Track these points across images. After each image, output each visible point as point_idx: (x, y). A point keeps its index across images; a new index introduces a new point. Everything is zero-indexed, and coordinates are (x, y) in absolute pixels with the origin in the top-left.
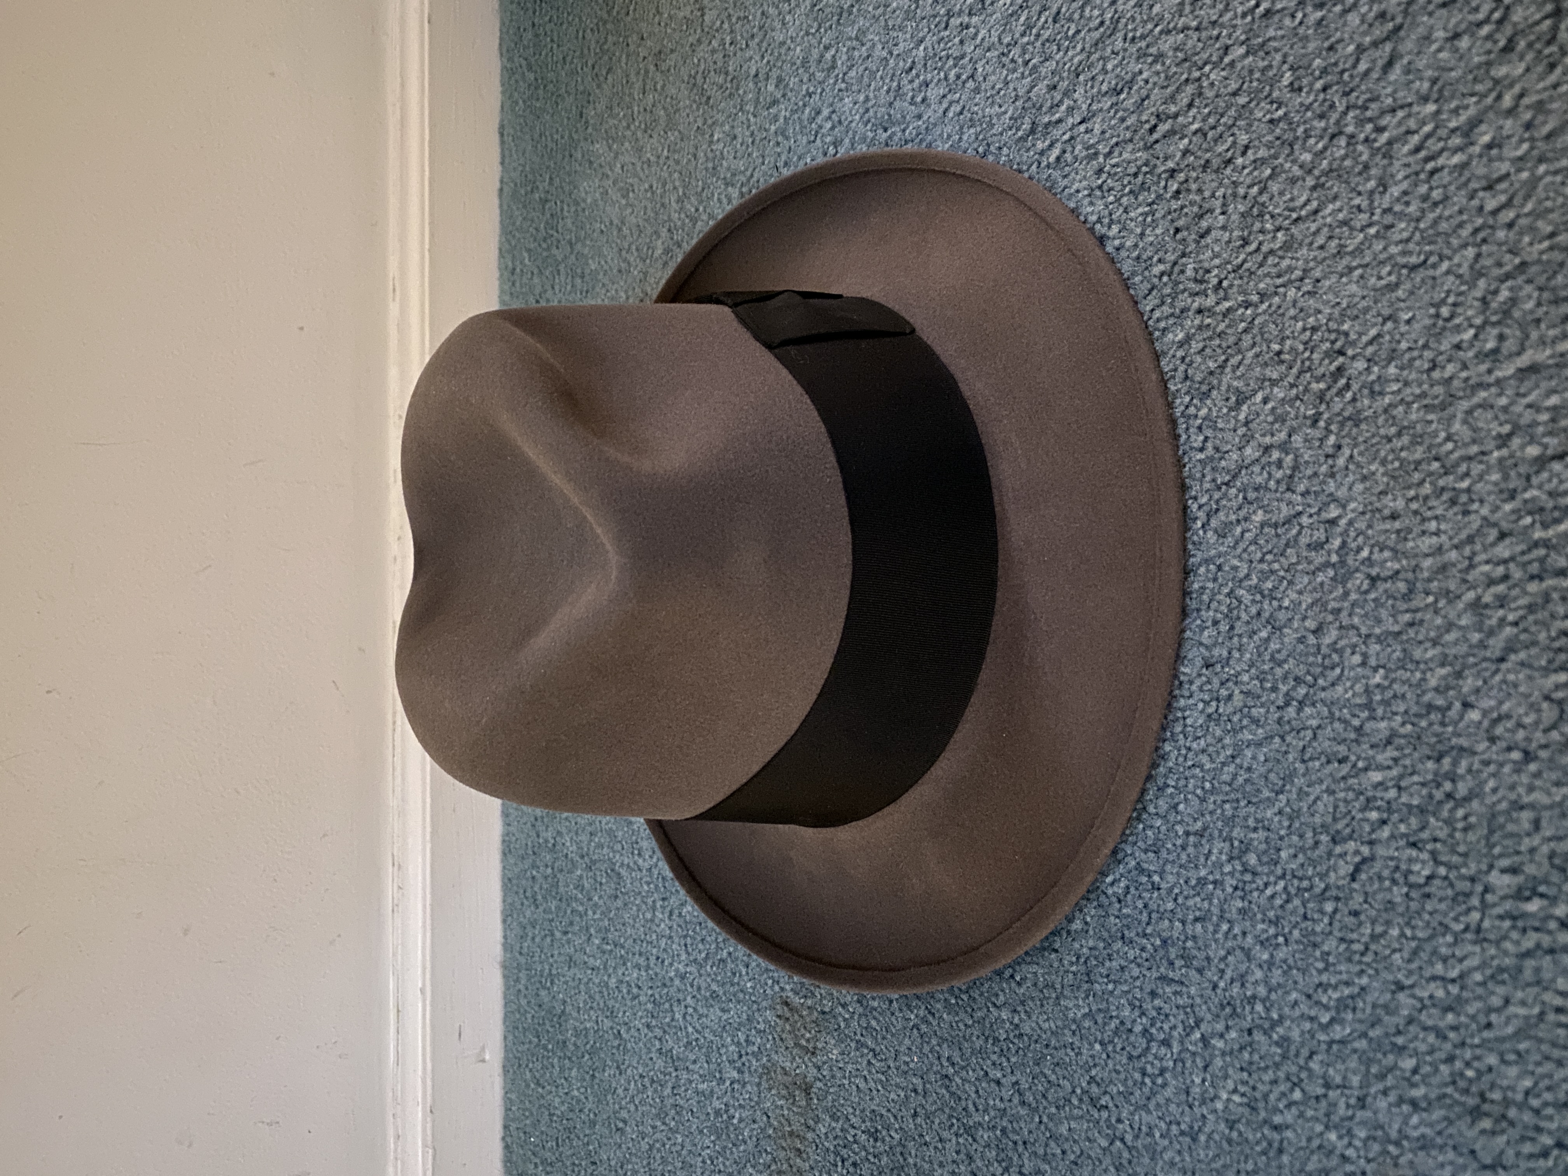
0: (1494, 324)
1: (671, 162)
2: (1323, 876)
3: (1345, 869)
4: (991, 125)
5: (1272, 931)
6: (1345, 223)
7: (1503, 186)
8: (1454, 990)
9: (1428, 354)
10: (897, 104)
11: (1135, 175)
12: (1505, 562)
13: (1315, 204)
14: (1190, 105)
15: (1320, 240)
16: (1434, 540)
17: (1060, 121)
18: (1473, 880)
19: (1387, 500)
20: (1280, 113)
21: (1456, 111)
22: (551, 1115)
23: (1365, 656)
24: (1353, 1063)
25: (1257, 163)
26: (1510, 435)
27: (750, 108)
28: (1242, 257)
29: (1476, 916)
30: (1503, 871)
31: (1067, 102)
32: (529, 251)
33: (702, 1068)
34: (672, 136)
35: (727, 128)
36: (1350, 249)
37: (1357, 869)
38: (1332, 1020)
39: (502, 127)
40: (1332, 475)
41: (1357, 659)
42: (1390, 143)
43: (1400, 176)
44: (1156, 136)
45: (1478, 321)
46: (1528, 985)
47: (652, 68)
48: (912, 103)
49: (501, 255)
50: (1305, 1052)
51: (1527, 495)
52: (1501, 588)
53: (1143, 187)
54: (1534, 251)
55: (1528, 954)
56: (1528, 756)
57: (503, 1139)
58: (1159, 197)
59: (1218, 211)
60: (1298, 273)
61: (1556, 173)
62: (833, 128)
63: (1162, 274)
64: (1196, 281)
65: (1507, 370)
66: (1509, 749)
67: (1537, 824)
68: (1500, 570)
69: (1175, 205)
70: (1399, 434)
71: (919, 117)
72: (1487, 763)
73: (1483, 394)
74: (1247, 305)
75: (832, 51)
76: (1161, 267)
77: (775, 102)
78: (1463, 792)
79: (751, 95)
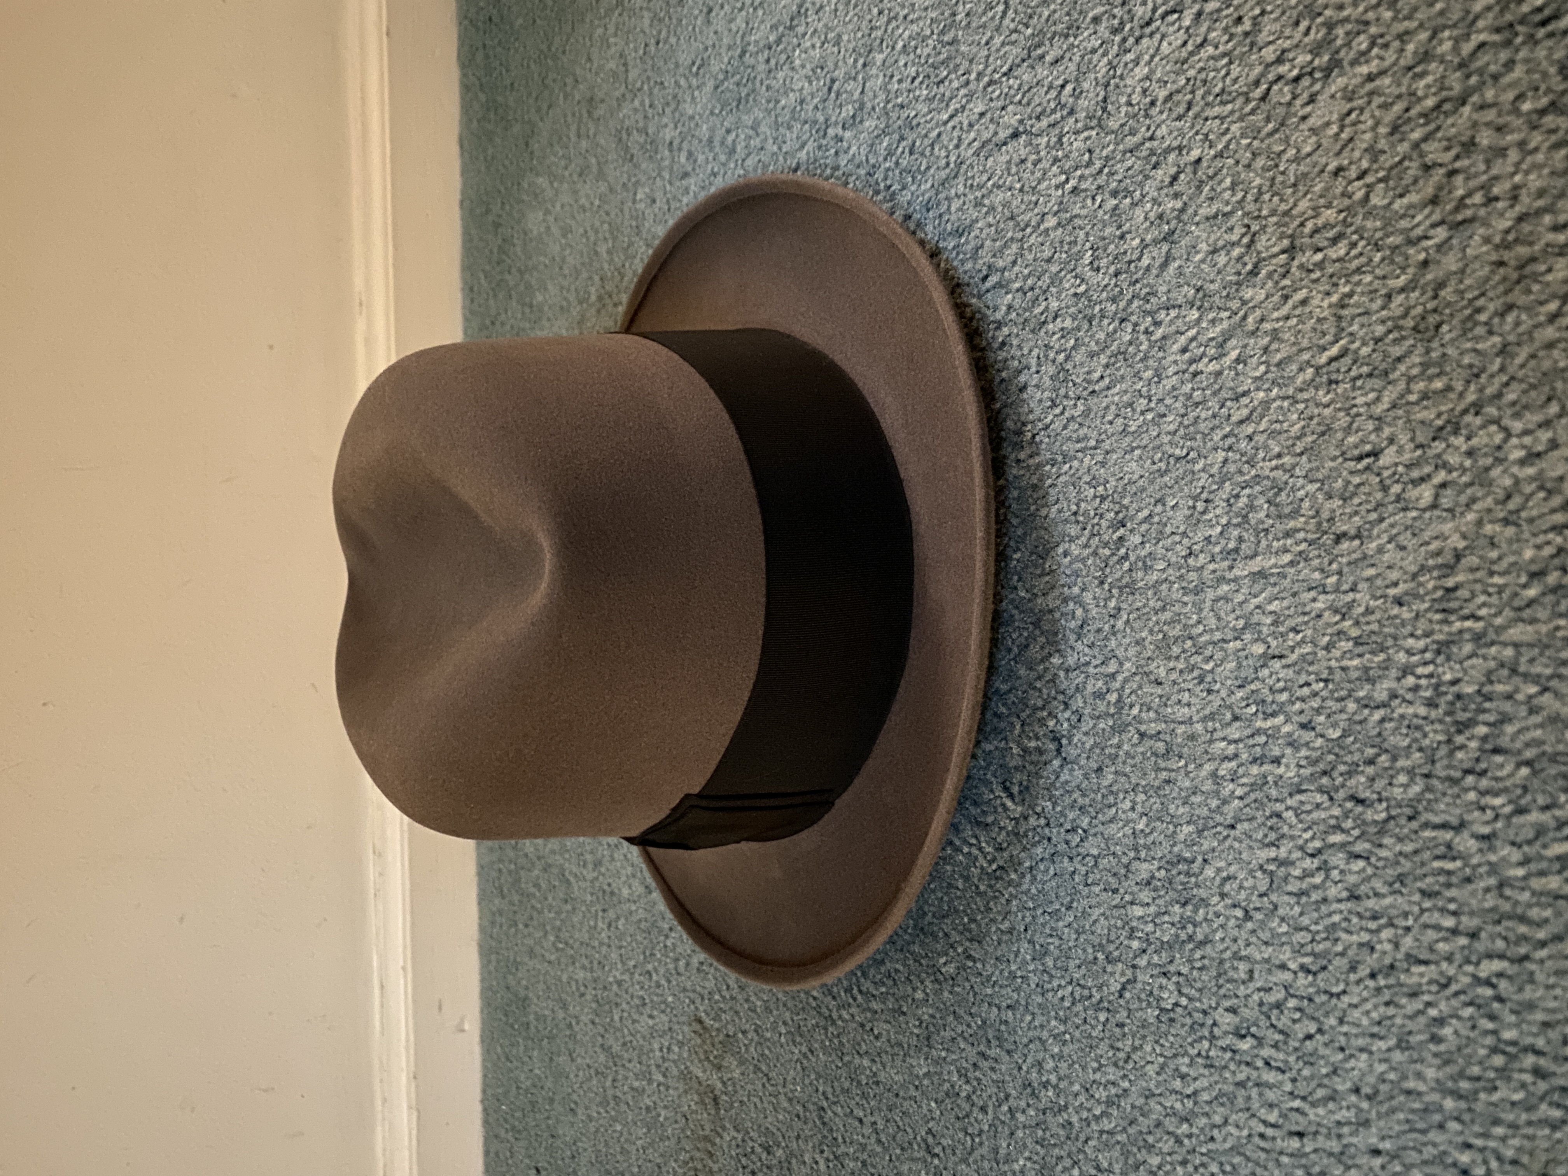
0: (1235, 525)
2: (1100, 988)
3: (1115, 987)
5: (1062, 1028)
6: (1129, 404)
7: (1245, 400)
8: (1189, 1104)
9: (1186, 542)
12: (1236, 742)
13: (1107, 380)
14: (1014, 263)
15: (1110, 418)
16: (1186, 710)
18: (1205, 1013)
19: (1153, 666)
20: (1083, 288)
21: (1213, 322)
22: (518, 1088)
23: (1134, 803)
24: (1116, 1153)
25: (1064, 332)
26: (1243, 631)
28: (1050, 417)
29: (1206, 1044)
30: (1227, 1010)
32: (484, 271)
33: (635, 1066)
34: (603, 186)
36: (1133, 429)
37: (1124, 988)
38: (1103, 1113)
40: (1114, 634)
41: (1128, 804)
42: (1164, 338)
43: (1171, 371)
45: (1224, 521)
46: (1241, 1110)
47: (585, 115)
50: (1082, 1137)
51: (1254, 686)
52: (1233, 764)
54: (1265, 466)
55: (1243, 1084)
56: (1248, 917)
57: (482, 1102)
59: (1034, 369)
60: (1093, 443)
61: (1284, 398)
65: (1244, 570)
66: (1234, 906)
67: (1250, 975)
68: (1232, 749)
70: (1164, 609)
72: (1218, 915)
73: (1226, 588)
75: (734, 134)
77: (686, 175)
78: (1200, 937)
79: (667, 162)
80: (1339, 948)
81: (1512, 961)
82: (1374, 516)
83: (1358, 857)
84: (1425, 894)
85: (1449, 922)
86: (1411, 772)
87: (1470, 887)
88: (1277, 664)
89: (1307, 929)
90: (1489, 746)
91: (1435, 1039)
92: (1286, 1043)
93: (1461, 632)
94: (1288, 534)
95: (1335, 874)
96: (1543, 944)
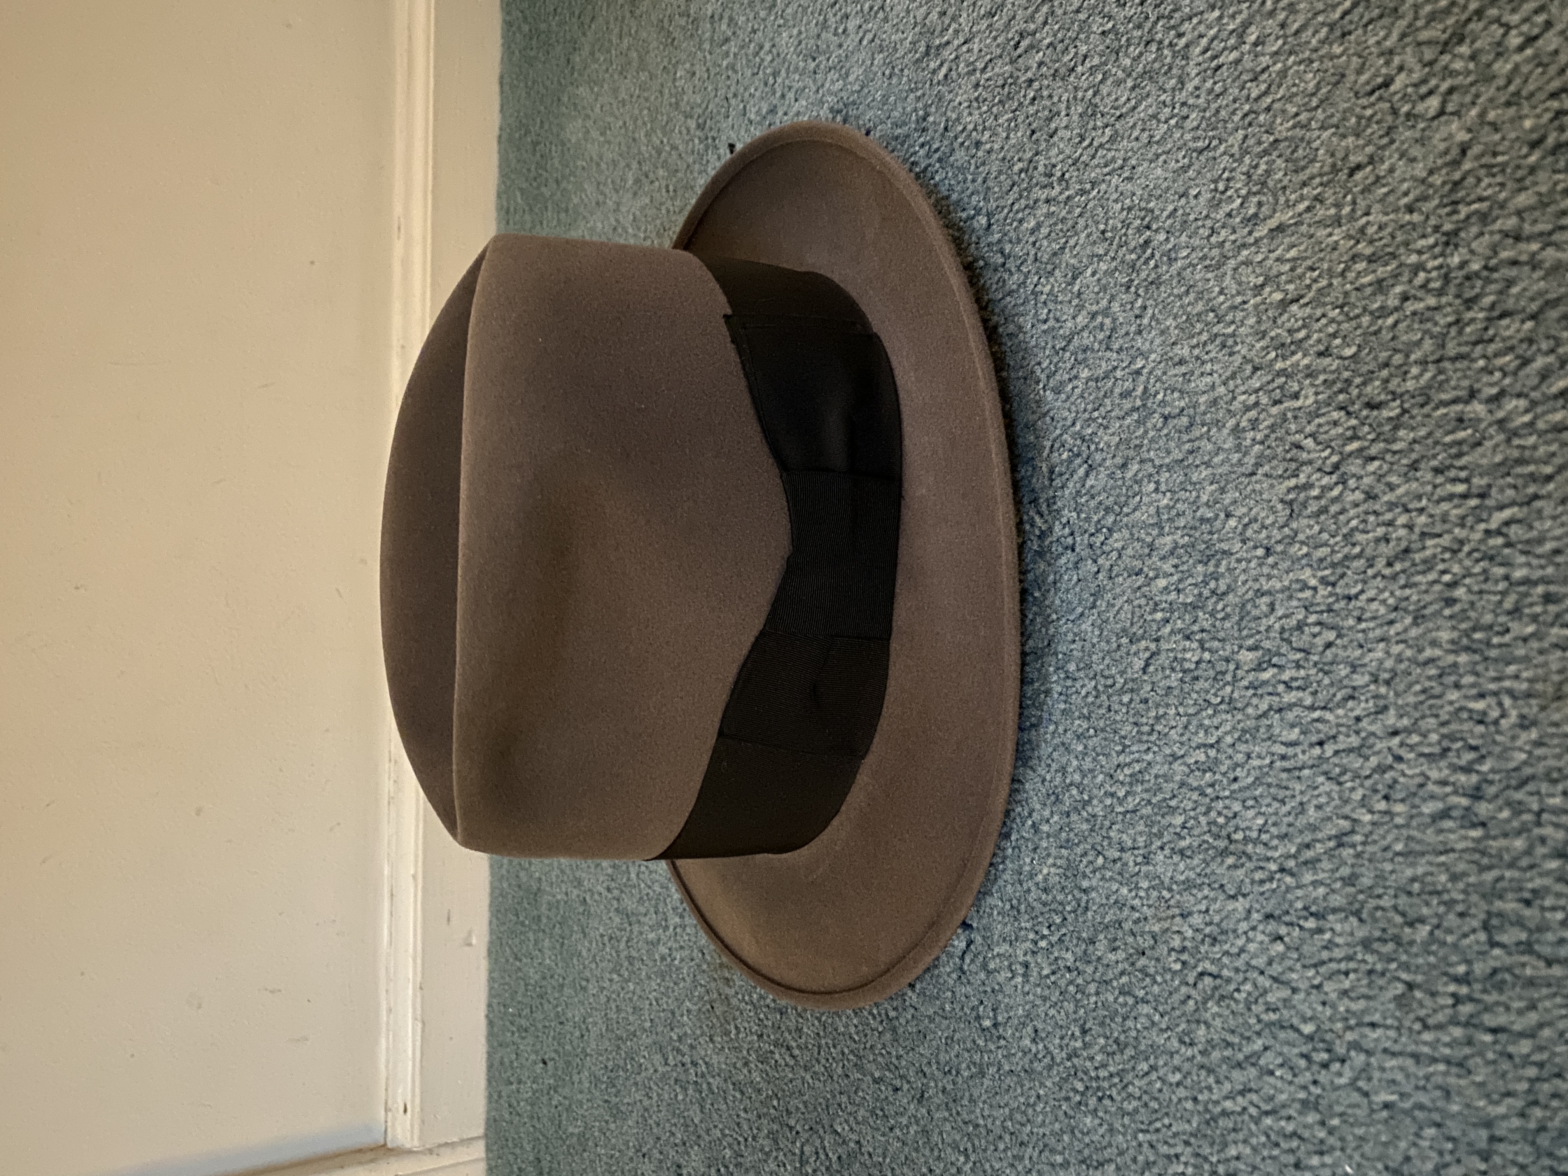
0: (1255, 194)
1: (642, 100)
2: (1122, 673)
3: (1139, 664)
4: (896, 50)
5: (1085, 725)
6: (1154, 116)
7: (1265, 76)
8: (1212, 753)
9: (1209, 223)
10: (823, 35)
11: (1003, 86)
12: (1257, 391)
13: (1133, 102)
14: (1045, 23)
15: (1135, 134)
16: (1208, 379)
17: (948, 43)
18: (1227, 660)
19: (1177, 349)
20: (1110, 25)
21: (1233, 17)
22: (526, 985)
23: (1157, 483)
24: (1141, 827)
25: (1093, 70)
26: (1262, 286)
27: (707, 46)
28: (1079, 151)
29: (1228, 689)
30: (1249, 649)
31: (954, 26)
32: (521, 190)
34: (644, 76)
35: (688, 66)
36: (1157, 138)
37: (1147, 665)
38: (1128, 793)
39: (502, 77)
40: (1140, 332)
41: (1152, 486)
42: (1187, 46)
43: (1193, 74)
44: (1020, 51)
45: (1243, 192)
46: (1263, 740)
47: (628, 15)
48: (835, 34)
49: (499, 196)
50: (1107, 823)
51: (1273, 334)
52: (1253, 414)
53: (1009, 97)
54: (1283, 128)
55: (1265, 715)
56: (1268, 551)
57: (487, 1016)
58: (1021, 104)
59: (1063, 113)
60: (1120, 162)
61: (1300, 63)
62: (772, 61)
63: (1021, 171)
64: (1046, 175)
65: (1262, 231)
66: (1255, 547)
67: (1272, 607)
68: (1253, 398)
69: (1032, 110)
70: (1187, 292)
71: (840, 46)
72: (1239, 561)
73: (1245, 253)
74: (1083, 192)
76: (1020, 165)
77: (727, 40)
78: (1223, 588)
79: (708, 35)
80: (1357, 550)
81: (1521, 505)
82: (1385, 141)
83: (1373, 459)
84: (1437, 471)
85: (1461, 488)
86: (1423, 363)
87: (1480, 450)
88: (1294, 308)
89: (1326, 544)
90: (1496, 313)
91: (1450, 602)
92: (1307, 660)
93: (1468, 217)
94: (1304, 184)
95: (1352, 483)
96: (1549, 478)
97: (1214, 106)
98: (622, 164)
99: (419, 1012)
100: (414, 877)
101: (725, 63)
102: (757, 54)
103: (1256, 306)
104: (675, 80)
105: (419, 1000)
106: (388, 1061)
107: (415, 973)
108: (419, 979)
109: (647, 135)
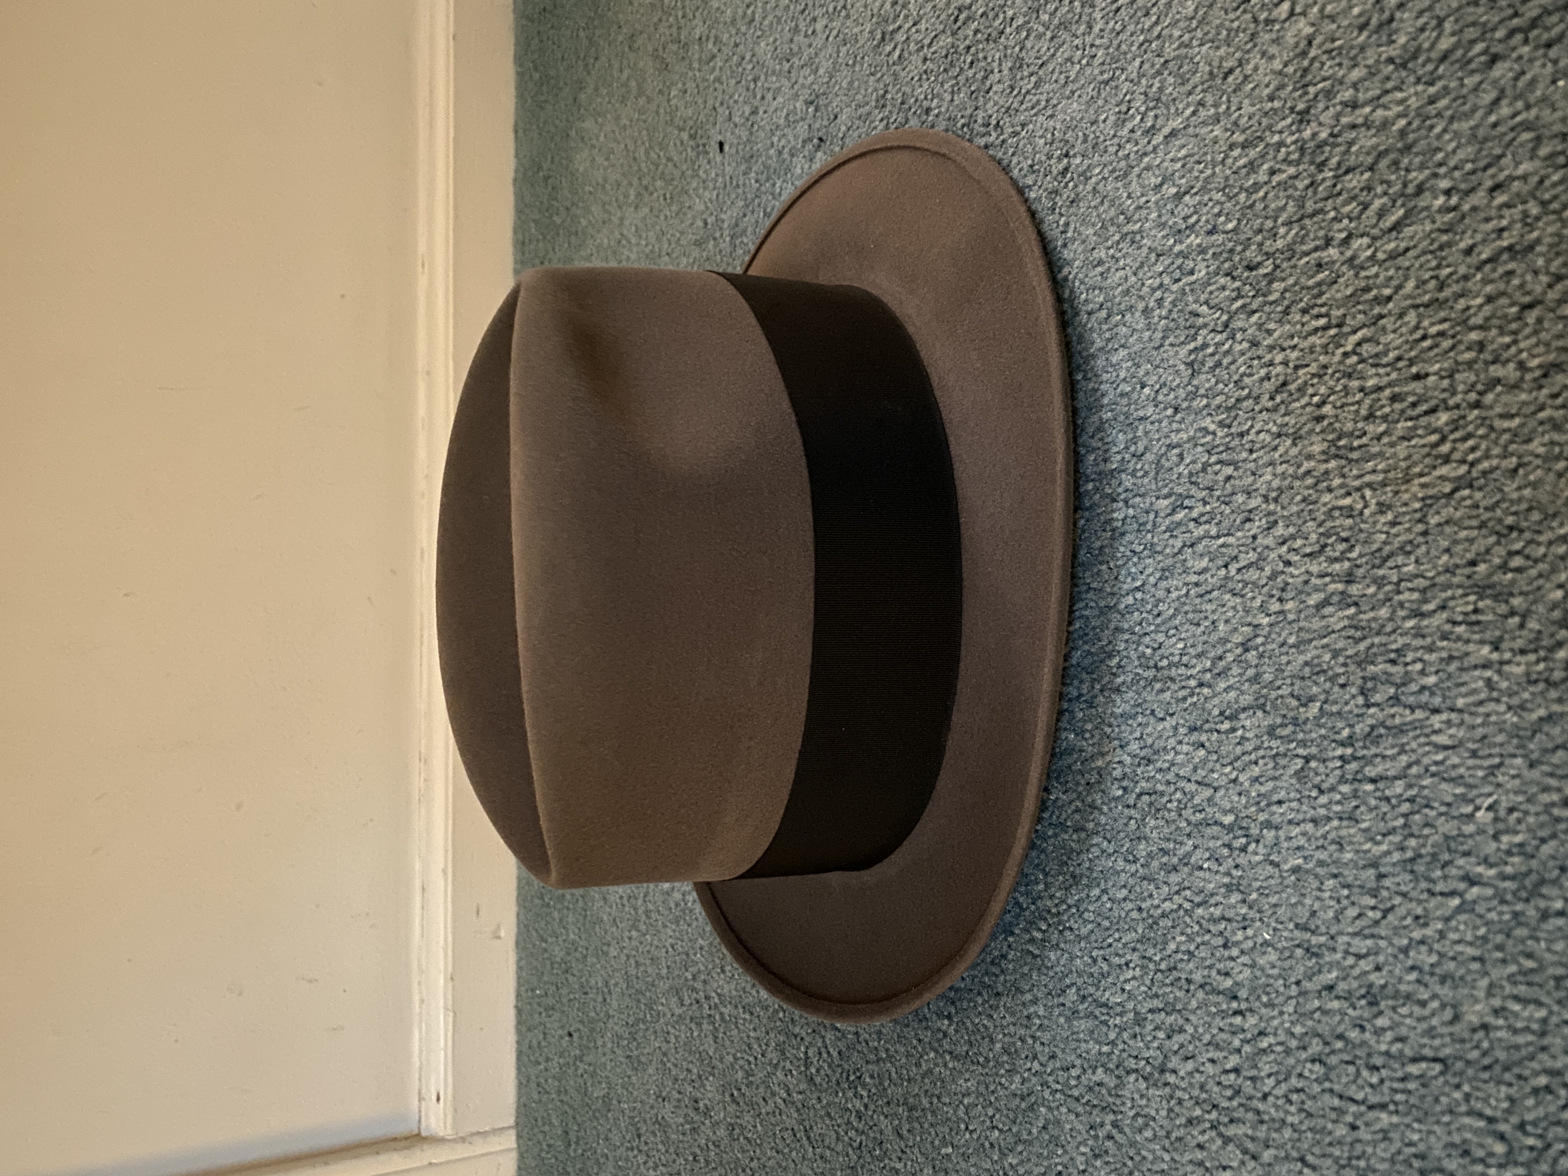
0: (1152, 109)
1: (641, 122)
4: (857, 41)
6: (1069, 60)
8: (1139, 595)
9: (1116, 141)
10: (796, 38)
11: (946, 56)
12: (1161, 274)
13: (1052, 50)
15: (1055, 77)
16: (1121, 273)
17: (900, 27)
18: (1148, 512)
19: (1096, 254)
22: (552, 964)
25: (1018, 30)
26: (1161, 185)
27: (696, 65)
28: (1011, 100)
29: (1150, 536)
30: (1166, 497)
31: (904, 12)
32: (534, 221)
34: (642, 101)
35: (680, 85)
36: (1072, 78)
39: (516, 125)
44: (959, 24)
45: (1143, 109)
46: (1180, 574)
47: (627, 51)
48: (806, 36)
49: (515, 232)
51: (1170, 223)
52: (1158, 294)
53: (952, 64)
54: (1169, 51)
55: (1180, 552)
56: (1176, 410)
57: (516, 1007)
58: (961, 69)
59: (996, 70)
60: (1044, 103)
62: (753, 69)
63: (963, 126)
64: (984, 125)
65: (1158, 139)
66: (1166, 409)
67: (1181, 456)
68: (1158, 280)
69: (970, 73)
70: (1102, 202)
71: (810, 46)
73: (1146, 160)
74: (1015, 134)
75: (752, 8)
76: (963, 121)
77: (714, 57)
78: (1141, 448)
79: (697, 56)
80: (1246, 391)
81: (1368, 326)
82: (1249, 46)
83: (1254, 312)
84: (1304, 311)
85: (1322, 322)
86: (1289, 223)
87: (1336, 287)
88: (1187, 198)
89: (1221, 393)
90: (1341, 172)
91: (1319, 419)
92: (1212, 496)
93: (1316, 96)
94: (1190, 93)
95: (1239, 336)
96: (1389, 299)
97: (1115, 43)
98: (625, 182)
99: (450, 1002)
100: (445, 871)
101: (712, 78)
102: (739, 64)
103: (1157, 203)
104: (669, 100)
105: (450, 991)
106: (421, 1052)
107: (446, 963)
108: (450, 968)
109: (647, 153)
